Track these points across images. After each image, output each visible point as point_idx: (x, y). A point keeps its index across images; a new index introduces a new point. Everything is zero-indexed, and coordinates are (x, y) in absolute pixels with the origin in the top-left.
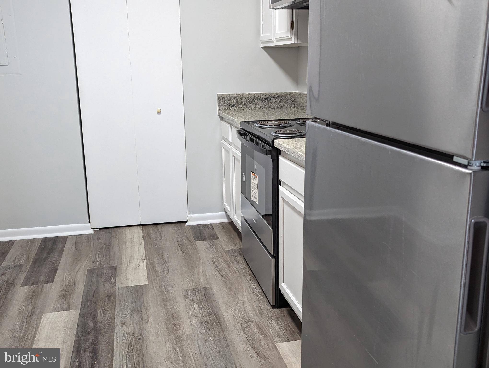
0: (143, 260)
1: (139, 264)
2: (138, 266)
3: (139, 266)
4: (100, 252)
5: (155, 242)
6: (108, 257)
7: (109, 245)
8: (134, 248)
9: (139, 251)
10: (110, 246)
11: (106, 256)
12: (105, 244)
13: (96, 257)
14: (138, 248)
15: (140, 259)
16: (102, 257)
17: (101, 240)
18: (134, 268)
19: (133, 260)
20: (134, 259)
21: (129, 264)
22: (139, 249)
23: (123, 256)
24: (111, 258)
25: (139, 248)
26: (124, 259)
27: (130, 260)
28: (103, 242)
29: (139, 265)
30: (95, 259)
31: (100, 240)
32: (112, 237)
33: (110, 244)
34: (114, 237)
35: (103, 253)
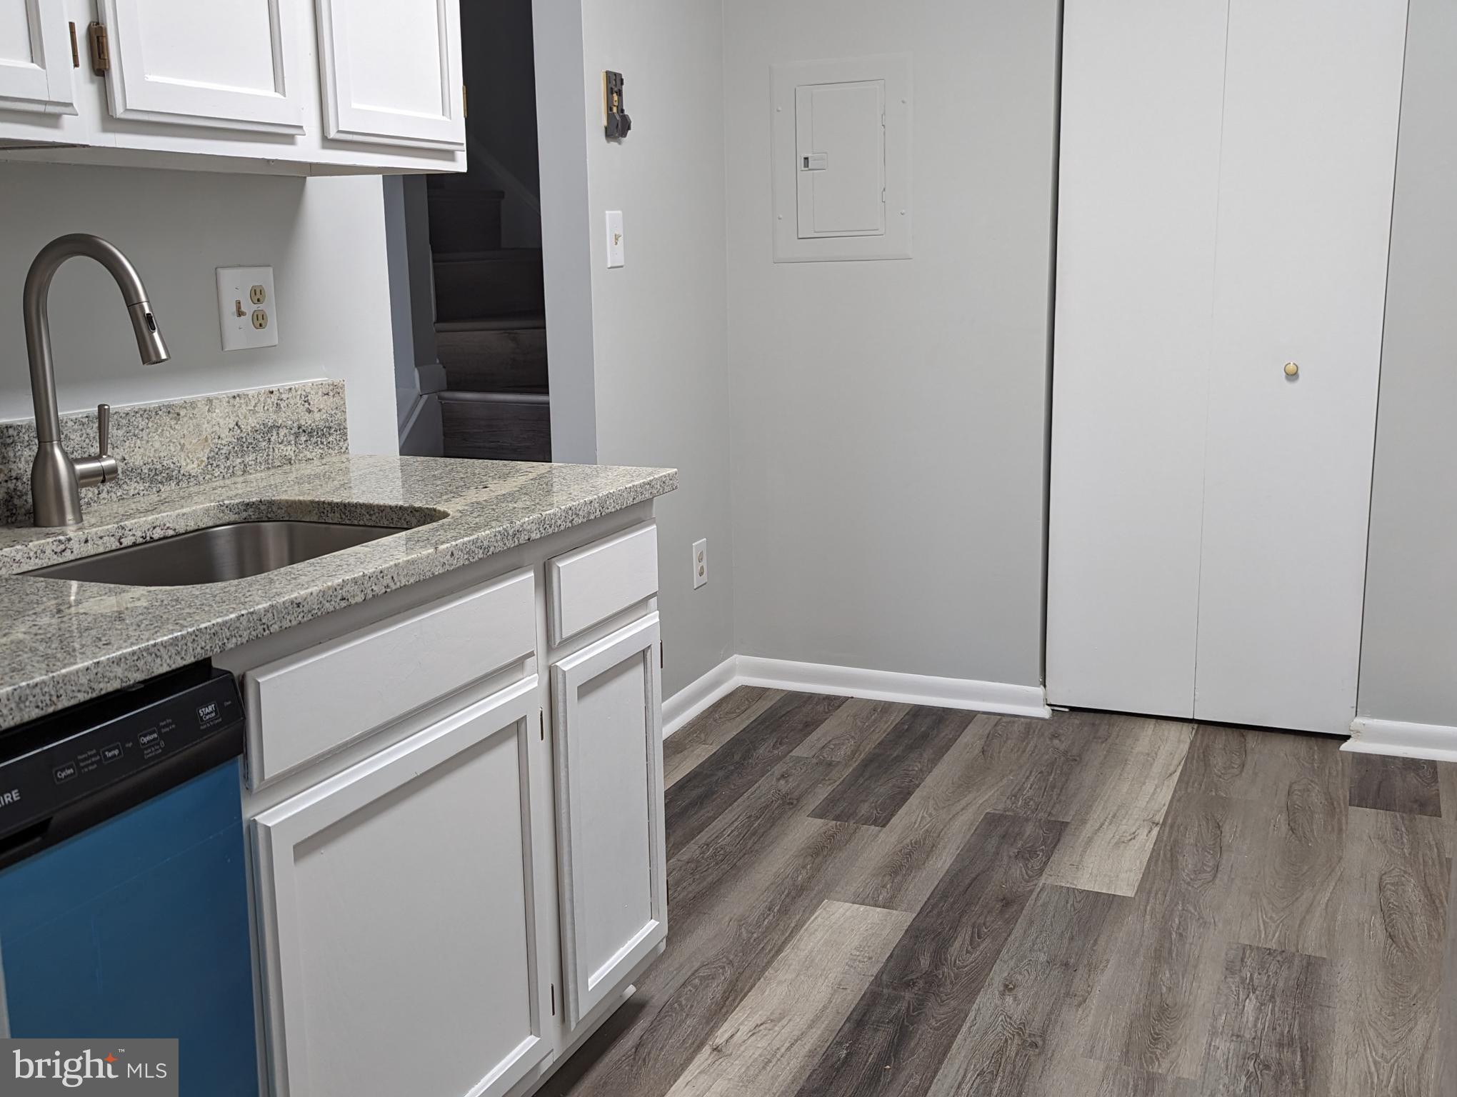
0: (1154, 823)
1: (1134, 833)
2: (1129, 838)
3: (1131, 840)
4: (1041, 772)
5: (1216, 779)
6: (1056, 791)
7: (1076, 760)
8: (1144, 783)
9: (1154, 794)
10: (1076, 763)
11: (1053, 787)
12: (1065, 753)
13: (1025, 786)
14: (1154, 787)
15: (1144, 821)
16: (1040, 788)
17: (1060, 740)
18: (1114, 841)
19: (1124, 818)
20: (1127, 817)
21: (1105, 827)
22: (1155, 789)
23: (1099, 800)
24: (1063, 798)
25: (1157, 787)
26: (1101, 808)
27: (1114, 817)
28: (1062, 747)
29: (1133, 836)
30: (1019, 790)
31: (1056, 742)
32: (1094, 738)
33: (1080, 756)
34: (1100, 741)
35: (1048, 780)
